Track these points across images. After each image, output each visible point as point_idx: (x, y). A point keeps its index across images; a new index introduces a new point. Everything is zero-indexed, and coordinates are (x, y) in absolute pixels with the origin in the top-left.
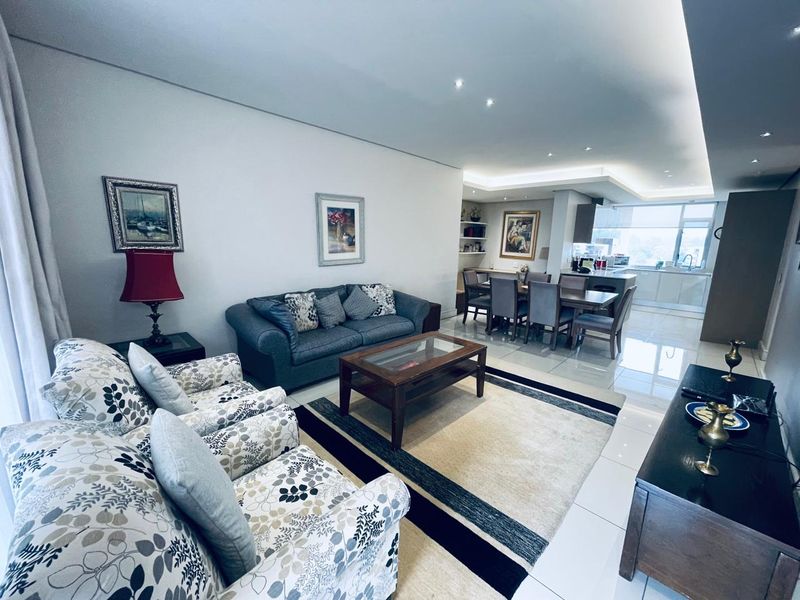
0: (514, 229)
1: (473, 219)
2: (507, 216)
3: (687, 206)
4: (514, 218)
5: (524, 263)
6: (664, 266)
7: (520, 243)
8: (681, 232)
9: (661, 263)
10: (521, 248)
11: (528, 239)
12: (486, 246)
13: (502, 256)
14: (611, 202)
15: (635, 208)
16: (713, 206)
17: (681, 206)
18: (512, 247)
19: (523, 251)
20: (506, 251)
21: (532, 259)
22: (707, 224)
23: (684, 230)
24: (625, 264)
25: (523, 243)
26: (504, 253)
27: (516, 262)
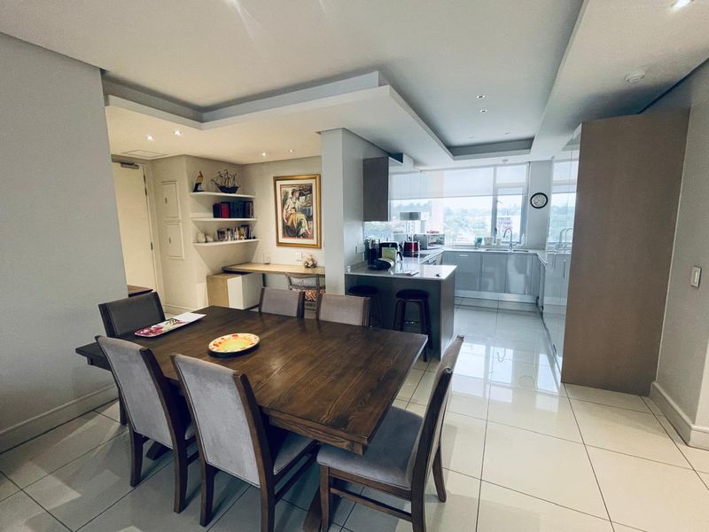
0: (289, 202)
1: (223, 189)
2: (279, 183)
3: (498, 168)
4: (287, 186)
5: (307, 253)
6: (483, 243)
7: (300, 224)
8: (495, 202)
9: (480, 240)
10: (302, 231)
11: (309, 218)
12: (257, 230)
13: (279, 244)
14: (416, 162)
15: (445, 172)
16: (525, 167)
17: (492, 169)
18: (291, 231)
19: (305, 236)
20: (284, 236)
21: (318, 246)
22: (520, 190)
23: (499, 198)
24: (440, 243)
25: (304, 223)
26: (282, 240)
27: (297, 252)
